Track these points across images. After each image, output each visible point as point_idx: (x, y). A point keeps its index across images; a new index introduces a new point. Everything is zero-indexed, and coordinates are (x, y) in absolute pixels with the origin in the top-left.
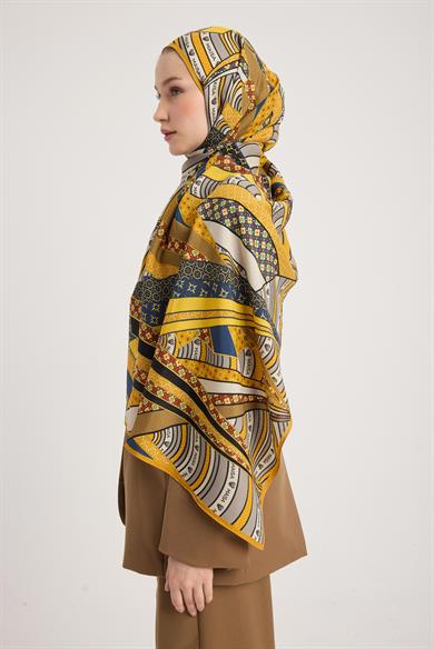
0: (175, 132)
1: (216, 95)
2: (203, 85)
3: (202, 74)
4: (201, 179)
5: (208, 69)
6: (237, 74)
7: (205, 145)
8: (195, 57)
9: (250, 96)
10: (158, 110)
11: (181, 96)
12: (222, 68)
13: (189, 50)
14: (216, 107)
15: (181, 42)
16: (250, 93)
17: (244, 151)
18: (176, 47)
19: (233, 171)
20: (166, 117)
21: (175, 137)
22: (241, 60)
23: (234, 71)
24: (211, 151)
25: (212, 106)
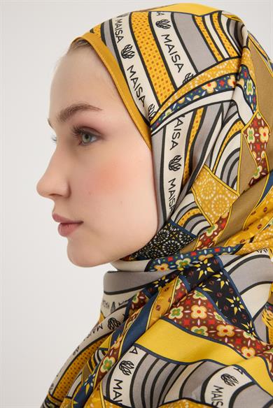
0: (80, 223)
1: (180, 150)
2: (150, 125)
3: (150, 100)
4: (133, 358)
5: (165, 90)
6: (232, 103)
7: (149, 253)
8: (136, 61)
9: (258, 151)
10: (48, 173)
11: (97, 148)
12: (197, 90)
13: (121, 46)
14: (179, 175)
15: (108, 32)
16: (258, 146)
17: (239, 278)
18: (95, 41)
19: (214, 337)
20: (63, 190)
21: (79, 231)
22: (241, 73)
23: (227, 96)
24: (162, 270)
25: (168, 175)
